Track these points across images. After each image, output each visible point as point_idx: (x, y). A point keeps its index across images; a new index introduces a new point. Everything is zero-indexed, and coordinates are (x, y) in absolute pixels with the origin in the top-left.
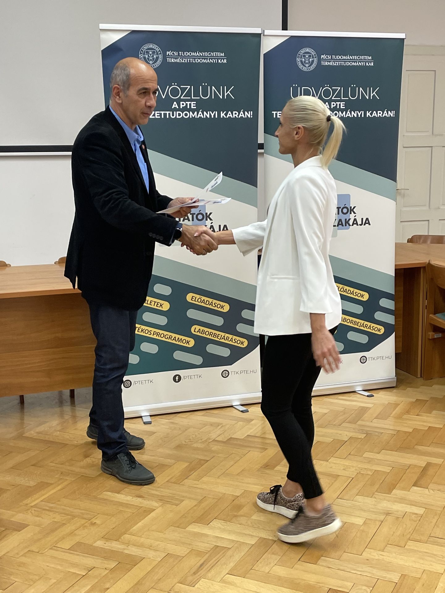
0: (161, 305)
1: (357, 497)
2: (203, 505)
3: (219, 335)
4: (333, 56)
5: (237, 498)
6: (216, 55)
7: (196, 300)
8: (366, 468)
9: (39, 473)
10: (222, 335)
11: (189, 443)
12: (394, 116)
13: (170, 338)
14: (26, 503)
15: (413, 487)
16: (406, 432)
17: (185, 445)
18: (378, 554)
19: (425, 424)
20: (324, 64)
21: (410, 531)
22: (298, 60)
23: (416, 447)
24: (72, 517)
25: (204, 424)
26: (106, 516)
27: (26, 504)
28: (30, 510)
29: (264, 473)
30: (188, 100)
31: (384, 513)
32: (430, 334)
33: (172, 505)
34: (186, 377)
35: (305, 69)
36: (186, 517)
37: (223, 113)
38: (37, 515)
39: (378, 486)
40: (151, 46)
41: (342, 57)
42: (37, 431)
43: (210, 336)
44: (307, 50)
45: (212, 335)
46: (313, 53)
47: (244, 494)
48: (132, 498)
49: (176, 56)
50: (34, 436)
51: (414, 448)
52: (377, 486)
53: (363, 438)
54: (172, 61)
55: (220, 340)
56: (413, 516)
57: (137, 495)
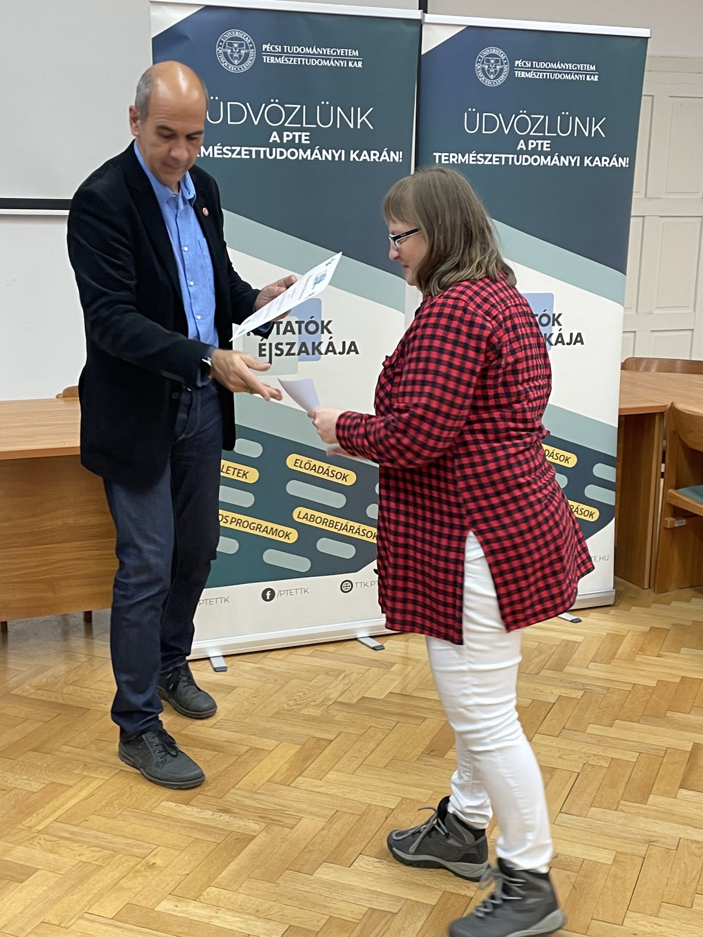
0: (244, 475)
1: (593, 809)
2: (337, 826)
3: (338, 524)
4: (534, 63)
5: (391, 814)
6: (344, 53)
7: (302, 466)
8: (596, 753)
9: (45, 765)
10: (342, 524)
11: (296, 707)
12: (627, 166)
13: (258, 527)
14: (28, 825)
15: (680, 789)
16: (646, 687)
17: (288, 710)
18: (650, 923)
19: (674, 672)
20: (519, 76)
21: (693, 876)
22: (478, 66)
23: (669, 714)
24: (112, 852)
25: (314, 672)
26: (172, 850)
27: (30, 827)
28: (38, 838)
29: (429, 764)
30: (296, 129)
31: (644, 840)
32: (669, 521)
33: (283, 826)
34: (282, 592)
35: (488, 83)
36: (310, 851)
37: (354, 153)
38: (50, 848)
39: (623, 788)
40: (237, 34)
41: (548, 65)
42: (34, 684)
43: (323, 524)
44: (494, 51)
45: (326, 523)
46: (503, 56)
47: (402, 804)
48: (212, 815)
49: (278, 53)
50: (31, 694)
51: (665, 716)
52: (621, 791)
53: (579, 697)
54: (272, 61)
55: (339, 532)
56: (693, 847)
57: (221, 808)
